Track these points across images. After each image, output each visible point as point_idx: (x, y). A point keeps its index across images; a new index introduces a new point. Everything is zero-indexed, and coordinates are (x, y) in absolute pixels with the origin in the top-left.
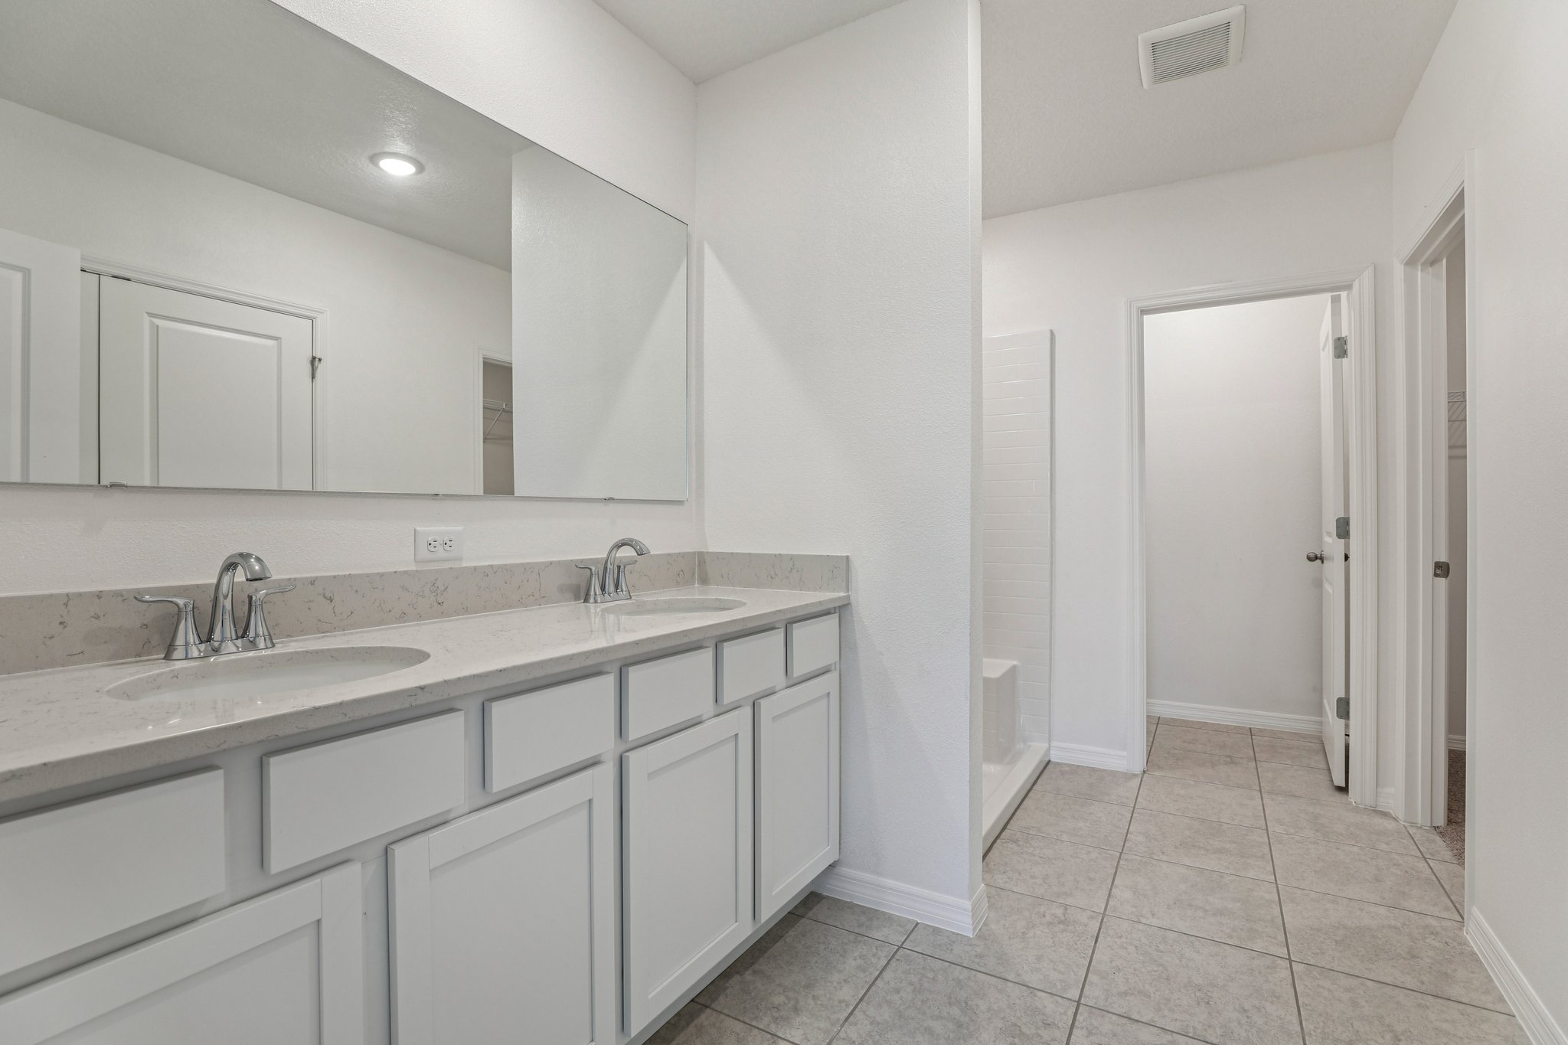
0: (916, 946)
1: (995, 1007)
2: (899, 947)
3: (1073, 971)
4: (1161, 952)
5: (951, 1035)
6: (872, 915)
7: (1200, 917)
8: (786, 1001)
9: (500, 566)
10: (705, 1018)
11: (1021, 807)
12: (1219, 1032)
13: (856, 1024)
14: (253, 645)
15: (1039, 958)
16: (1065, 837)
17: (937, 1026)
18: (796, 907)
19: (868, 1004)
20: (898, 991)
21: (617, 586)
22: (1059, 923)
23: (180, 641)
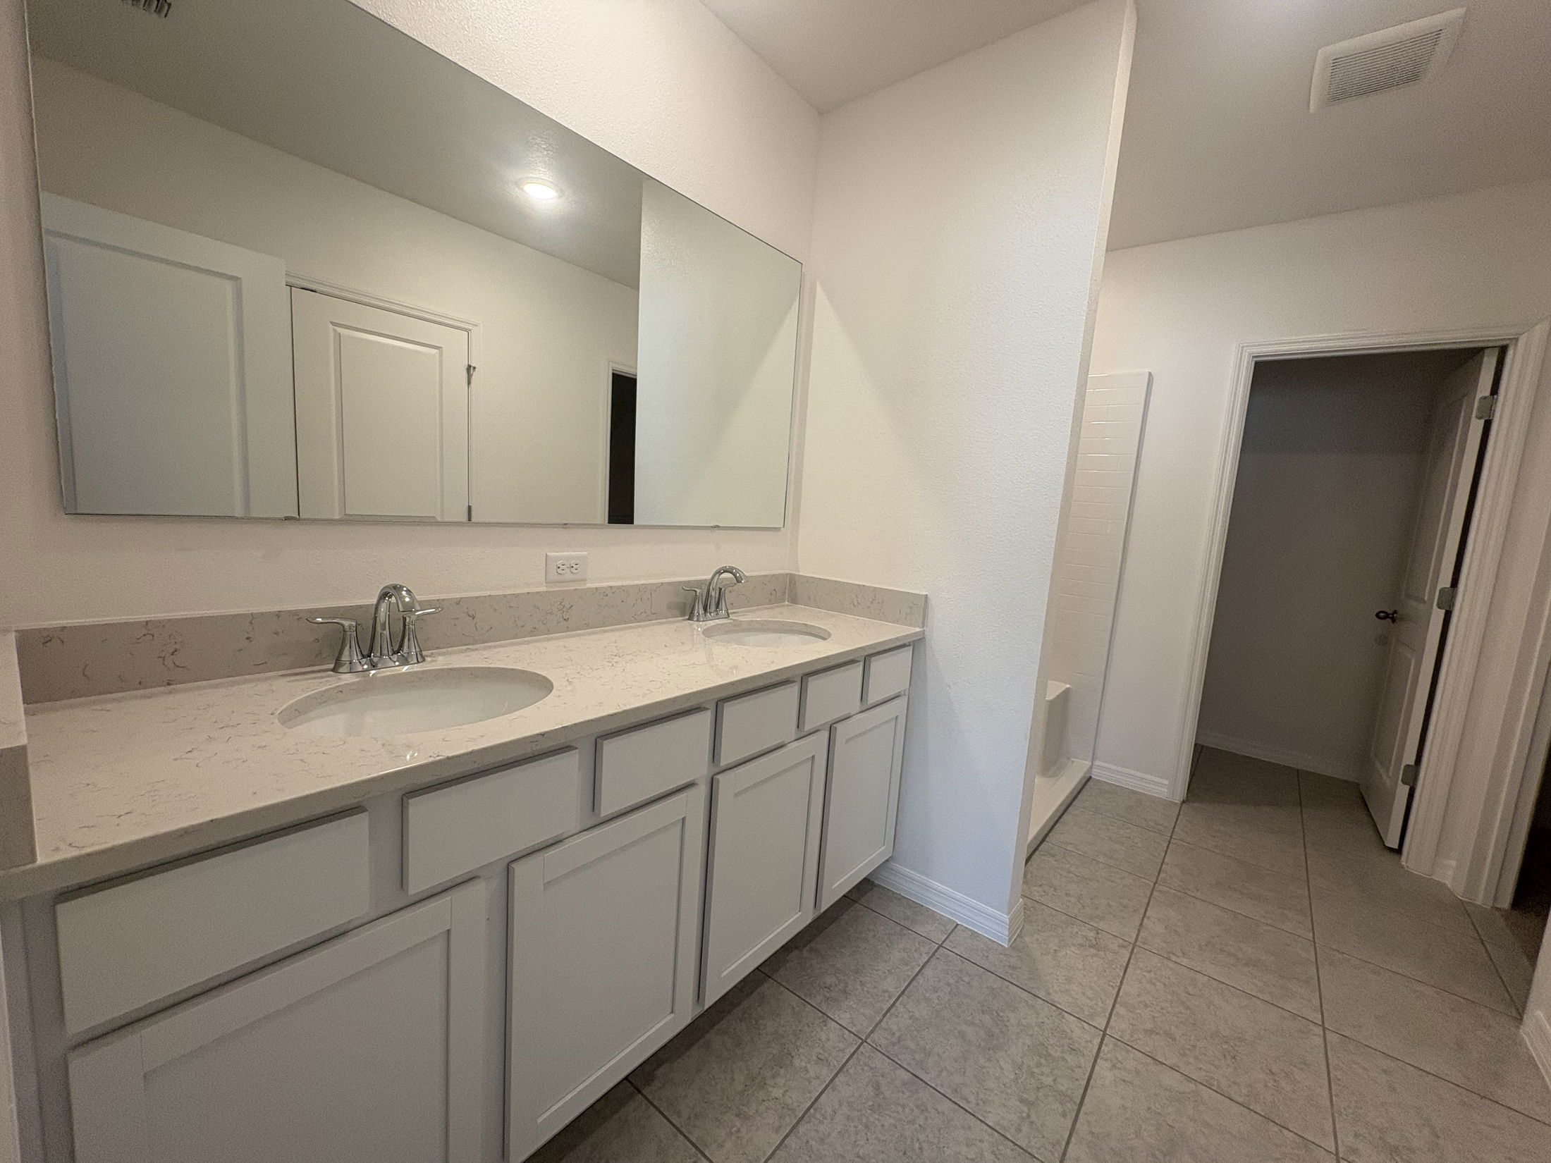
0: (955, 947)
1: (1024, 1022)
2: (941, 946)
3: (1101, 999)
4: (1189, 994)
5: (983, 1044)
6: (917, 910)
7: (1232, 965)
8: (837, 982)
9: (619, 588)
10: (768, 987)
11: (1061, 820)
12: (1245, 1091)
13: (897, 1016)
14: (405, 661)
15: (1069, 980)
16: (1101, 859)
17: (968, 1030)
18: (850, 891)
19: (909, 997)
20: (936, 990)
21: (718, 605)
22: (1090, 946)
23: (345, 657)
